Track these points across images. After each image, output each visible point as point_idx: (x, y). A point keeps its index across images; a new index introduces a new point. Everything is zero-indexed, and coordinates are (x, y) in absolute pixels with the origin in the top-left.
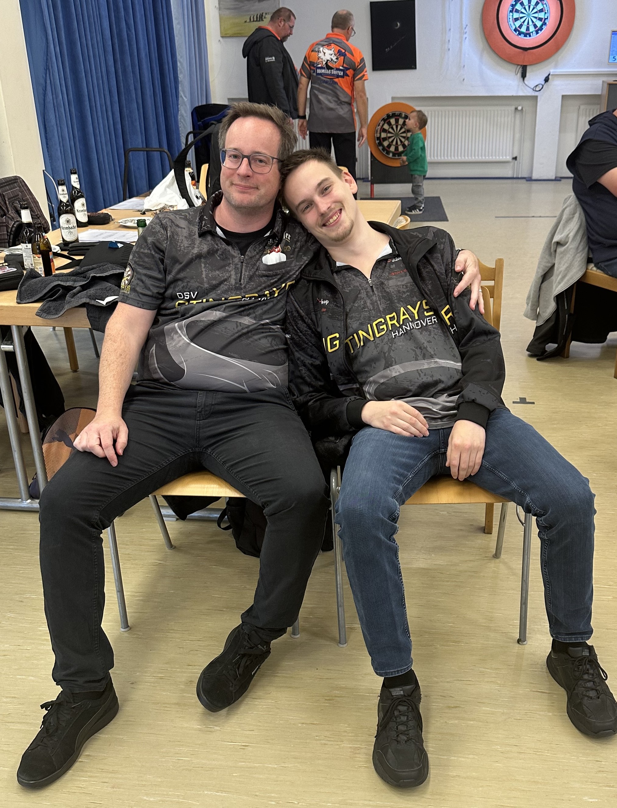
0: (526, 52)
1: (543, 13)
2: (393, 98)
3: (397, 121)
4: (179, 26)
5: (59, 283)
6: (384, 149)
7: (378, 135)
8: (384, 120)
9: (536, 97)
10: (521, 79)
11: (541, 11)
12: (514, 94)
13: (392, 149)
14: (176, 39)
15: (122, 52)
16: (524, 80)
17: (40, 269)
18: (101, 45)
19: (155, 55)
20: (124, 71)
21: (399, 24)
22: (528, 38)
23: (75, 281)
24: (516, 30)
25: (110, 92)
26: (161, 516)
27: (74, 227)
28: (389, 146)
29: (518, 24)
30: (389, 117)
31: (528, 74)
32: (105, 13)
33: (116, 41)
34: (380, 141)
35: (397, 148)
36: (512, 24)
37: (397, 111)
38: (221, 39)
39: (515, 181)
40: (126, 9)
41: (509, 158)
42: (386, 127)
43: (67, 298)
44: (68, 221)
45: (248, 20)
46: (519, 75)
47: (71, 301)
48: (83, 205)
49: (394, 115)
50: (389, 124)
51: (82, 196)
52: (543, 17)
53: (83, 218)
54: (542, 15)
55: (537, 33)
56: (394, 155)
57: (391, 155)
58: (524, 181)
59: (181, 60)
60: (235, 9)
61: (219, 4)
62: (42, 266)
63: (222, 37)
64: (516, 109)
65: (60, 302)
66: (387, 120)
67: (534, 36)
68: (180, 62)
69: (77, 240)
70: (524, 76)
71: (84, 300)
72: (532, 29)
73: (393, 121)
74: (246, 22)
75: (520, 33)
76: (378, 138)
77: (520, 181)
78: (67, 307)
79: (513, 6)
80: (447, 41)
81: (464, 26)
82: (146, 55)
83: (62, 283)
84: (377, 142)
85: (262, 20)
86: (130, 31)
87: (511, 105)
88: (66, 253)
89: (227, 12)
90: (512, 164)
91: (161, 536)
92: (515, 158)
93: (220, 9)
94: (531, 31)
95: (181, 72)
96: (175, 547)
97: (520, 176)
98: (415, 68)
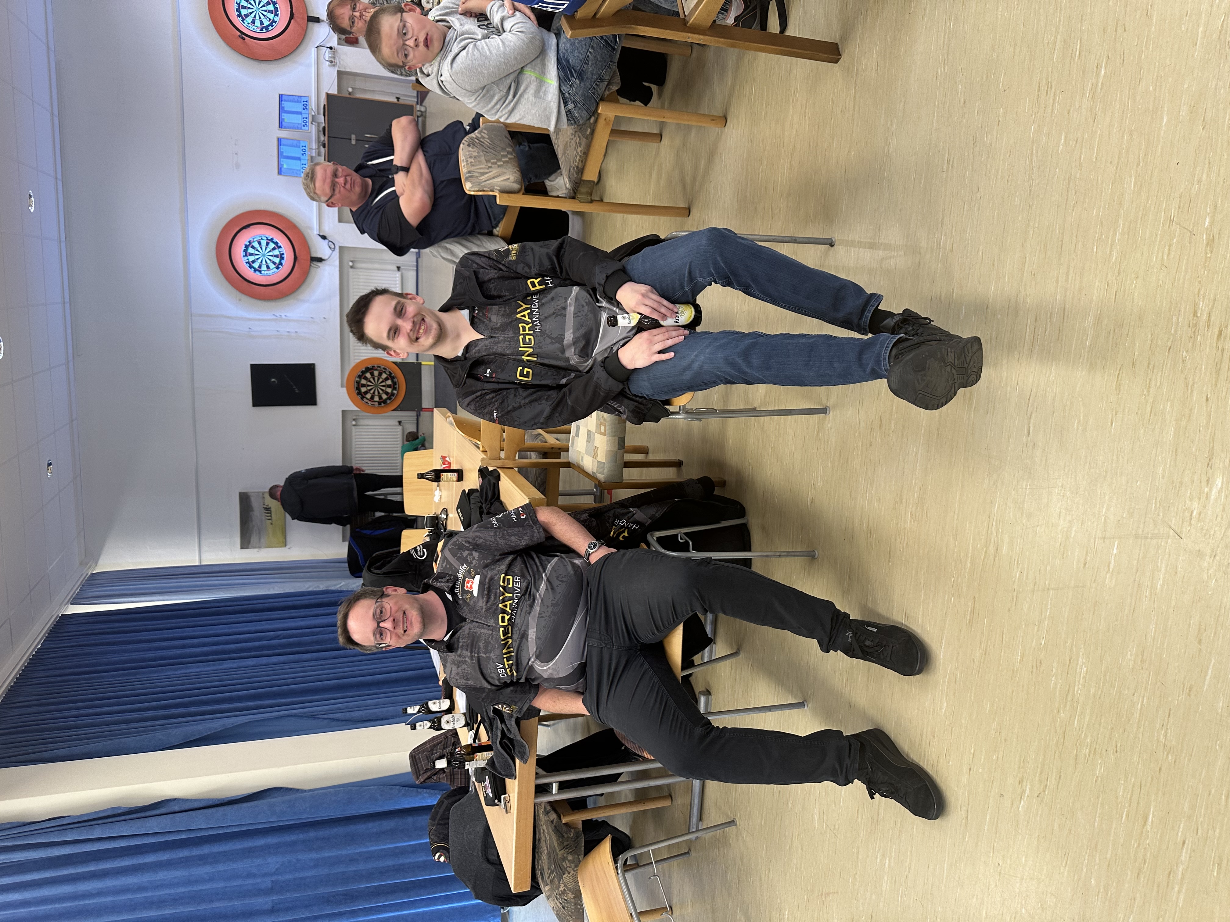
0: (299, 258)
1: (262, 241)
2: (342, 386)
3: (363, 386)
4: (276, 588)
5: (498, 742)
6: (389, 398)
7: (377, 403)
8: (362, 398)
9: (341, 248)
10: (324, 262)
11: (260, 243)
12: (337, 269)
13: (389, 390)
14: (287, 591)
15: (299, 644)
16: (324, 260)
17: (488, 755)
18: (292, 665)
19: (302, 612)
20: (317, 642)
21: (273, 380)
22: (285, 256)
23: (497, 728)
24: (278, 268)
25: (335, 658)
26: (711, 661)
27: (453, 716)
28: (387, 393)
29: (272, 266)
30: (359, 393)
31: (319, 256)
32: (264, 660)
33: (289, 650)
34: (382, 402)
35: (389, 386)
36: (272, 271)
37: (354, 385)
38: (287, 547)
39: (420, 269)
40: (260, 639)
41: (398, 274)
42: (369, 396)
43: (511, 736)
44: (448, 722)
45: (270, 521)
46: (319, 264)
47: (514, 733)
48: (434, 703)
49: (358, 389)
50: (366, 393)
51: (427, 704)
52: (265, 242)
53: (445, 704)
54: (264, 243)
55: (280, 247)
56: (395, 389)
57: (395, 392)
58: (420, 260)
59: (307, 586)
60: (259, 533)
61: (255, 548)
62: (485, 753)
63: (285, 546)
64: (352, 267)
65: (515, 743)
66: (362, 395)
67: (283, 250)
68: (308, 588)
69: (464, 714)
70: (320, 260)
71: (513, 723)
72: (276, 252)
73: (363, 390)
74: (272, 524)
75: (281, 264)
76: (380, 403)
77: (420, 264)
78: (519, 738)
79: (255, 270)
80: (288, 334)
81: (275, 317)
82: (301, 621)
83: (499, 740)
84: (383, 405)
85: (270, 508)
86: (280, 635)
87: (348, 272)
88: (476, 726)
89: (262, 540)
90: (404, 272)
91: (728, 662)
92: (399, 268)
93: (260, 548)
94: (278, 253)
95: (318, 587)
96: (738, 649)
97: (415, 264)
98: (313, 365)
